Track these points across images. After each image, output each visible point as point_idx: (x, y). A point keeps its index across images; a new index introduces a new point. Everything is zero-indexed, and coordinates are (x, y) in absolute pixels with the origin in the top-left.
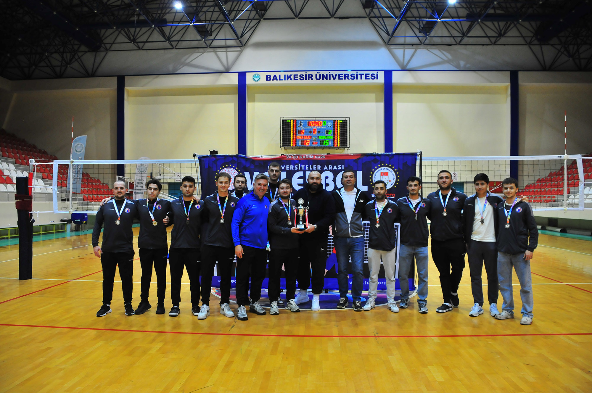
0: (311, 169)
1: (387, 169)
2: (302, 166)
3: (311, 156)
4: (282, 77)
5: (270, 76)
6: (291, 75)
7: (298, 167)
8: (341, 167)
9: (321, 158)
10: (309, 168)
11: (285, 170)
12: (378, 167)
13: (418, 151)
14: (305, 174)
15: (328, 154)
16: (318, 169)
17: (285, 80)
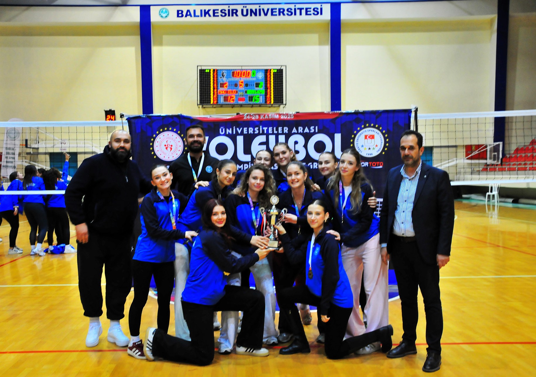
1: (373, 131)
2: (264, 128)
7: (259, 130)
8: (315, 129)
9: (288, 118)
10: (273, 131)
11: (242, 133)
12: (361, 129)
13: (412, 107)
14: (267, 139)
15: (297, 113)
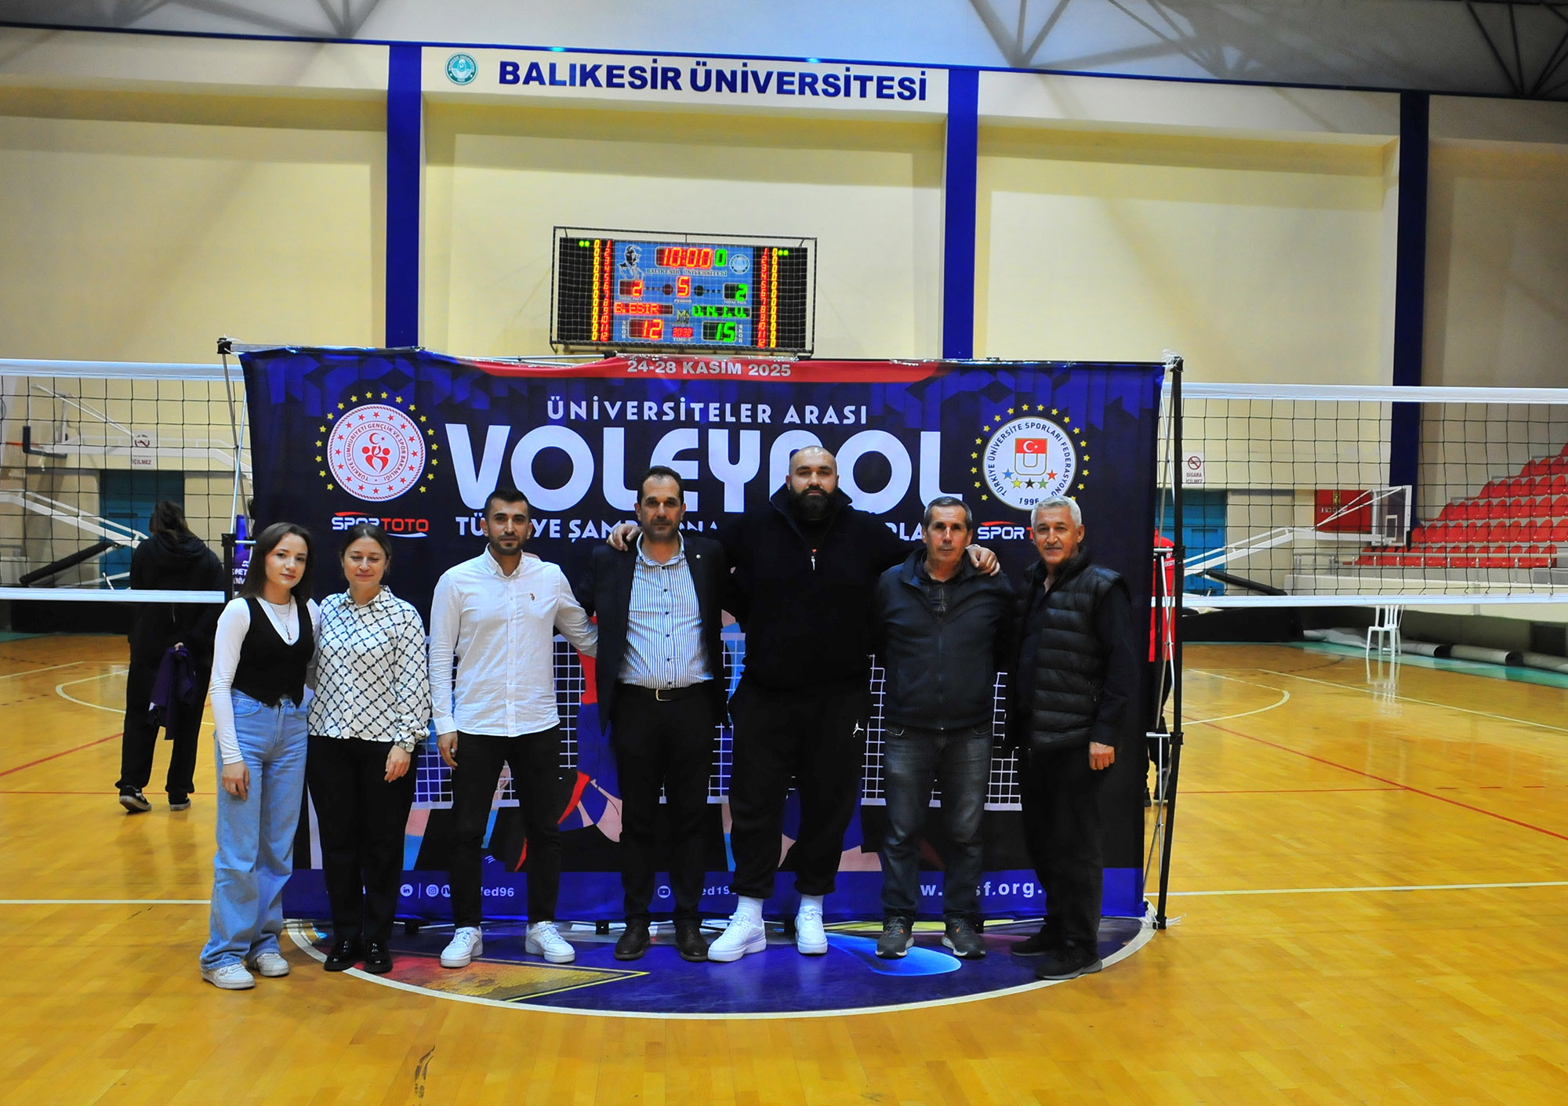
0: (729, 419)
1: (1044, 427)
2: (692, 405)
3: (730, 365)
4: (563, 74)
5: (516, 67)
6: (596, 68)
7: (676, 409)
8: (857, 413)
9: (773, 374)
10: (722, 415)
11: (620, 420)
12: (1007, 419)
13: (1167, 358)
14: (703, 440)
16: (760, 420)
17: (573, 83)
